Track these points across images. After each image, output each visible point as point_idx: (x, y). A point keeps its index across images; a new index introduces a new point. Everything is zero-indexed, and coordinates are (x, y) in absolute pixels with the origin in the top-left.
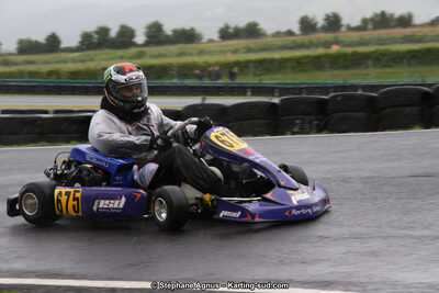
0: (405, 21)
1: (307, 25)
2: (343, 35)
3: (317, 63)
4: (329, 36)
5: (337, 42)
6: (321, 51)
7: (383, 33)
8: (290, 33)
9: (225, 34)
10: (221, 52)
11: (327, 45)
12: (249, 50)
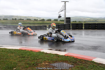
0: (23, 20)
1: (13, 19)
2: (17, 20)
3: (13, 23)
4: (15, 20)
5: (16, 21)
6: (14, 22)
7: (21, 21)
8: (11, 20)
9: (4, 19)
10: (3, 21)
11: (15, 21)
12: (6, 21)
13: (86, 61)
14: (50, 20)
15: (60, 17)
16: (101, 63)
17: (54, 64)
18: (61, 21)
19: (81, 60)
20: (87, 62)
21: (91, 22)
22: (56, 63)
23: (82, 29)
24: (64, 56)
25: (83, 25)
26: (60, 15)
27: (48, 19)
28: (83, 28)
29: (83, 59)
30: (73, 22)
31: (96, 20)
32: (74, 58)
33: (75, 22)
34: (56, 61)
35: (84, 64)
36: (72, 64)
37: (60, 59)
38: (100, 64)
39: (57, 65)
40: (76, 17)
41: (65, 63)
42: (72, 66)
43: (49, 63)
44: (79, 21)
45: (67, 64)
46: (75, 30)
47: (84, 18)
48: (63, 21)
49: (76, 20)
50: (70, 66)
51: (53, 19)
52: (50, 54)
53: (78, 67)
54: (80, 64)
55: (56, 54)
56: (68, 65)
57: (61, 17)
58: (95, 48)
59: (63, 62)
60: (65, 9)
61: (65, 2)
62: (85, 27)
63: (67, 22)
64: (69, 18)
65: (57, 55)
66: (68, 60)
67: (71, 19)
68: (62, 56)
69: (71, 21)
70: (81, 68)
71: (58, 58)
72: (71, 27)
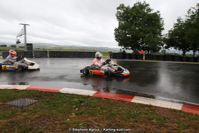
13: (52, 92)
14: (5, 46)
15: (18, 42)
16: (67, 92)
17: (11, 102)
18: (20, 47)
19: (46, 92)
20: (54, 94)
21: (56, 49)
22: (14, 100)
23: (47, 57)
24: (26, 90)
25: (48, 53)
26: (19, 40)
27: (2, 44)
28: (48, 55)
29: (49, 91)
30: (37, 49)
31: (61, 48)
32: (37, 91)
33: (39, 49)
34: (15, 98)
35: (50, 97)
36: (36, 99)
37: (19, 94)
38: (67, 94)
39: (15, 103)
40: (39, 44)
41: (27, 99)
42: (36, 101)
43: (4, 101)
44: (43, 48)
45: (29, 100)
46: (39, 59)
47: (49, 45)
48: (23, 47)
49: (39, 47)
50: (34, 101)
51: (10, 45)
52: (5, 90)
53: (43, 102)
54: (46, 97)
55: (14, 89)
56: (31, 100)
57: (20, 42)
58: (61, 78)
59: (25, 98)
60: (25, 34)
61: (25, 25)
62: (49, 54)
63: (28, 48)
64: (31, 45)
65: (16, 89)
66: (30, 94)
67: (33, 45)
68: (23, 90)
69: (33, 48)
70: (47, 102)
71: (17, 93)
72: (34, 55)
